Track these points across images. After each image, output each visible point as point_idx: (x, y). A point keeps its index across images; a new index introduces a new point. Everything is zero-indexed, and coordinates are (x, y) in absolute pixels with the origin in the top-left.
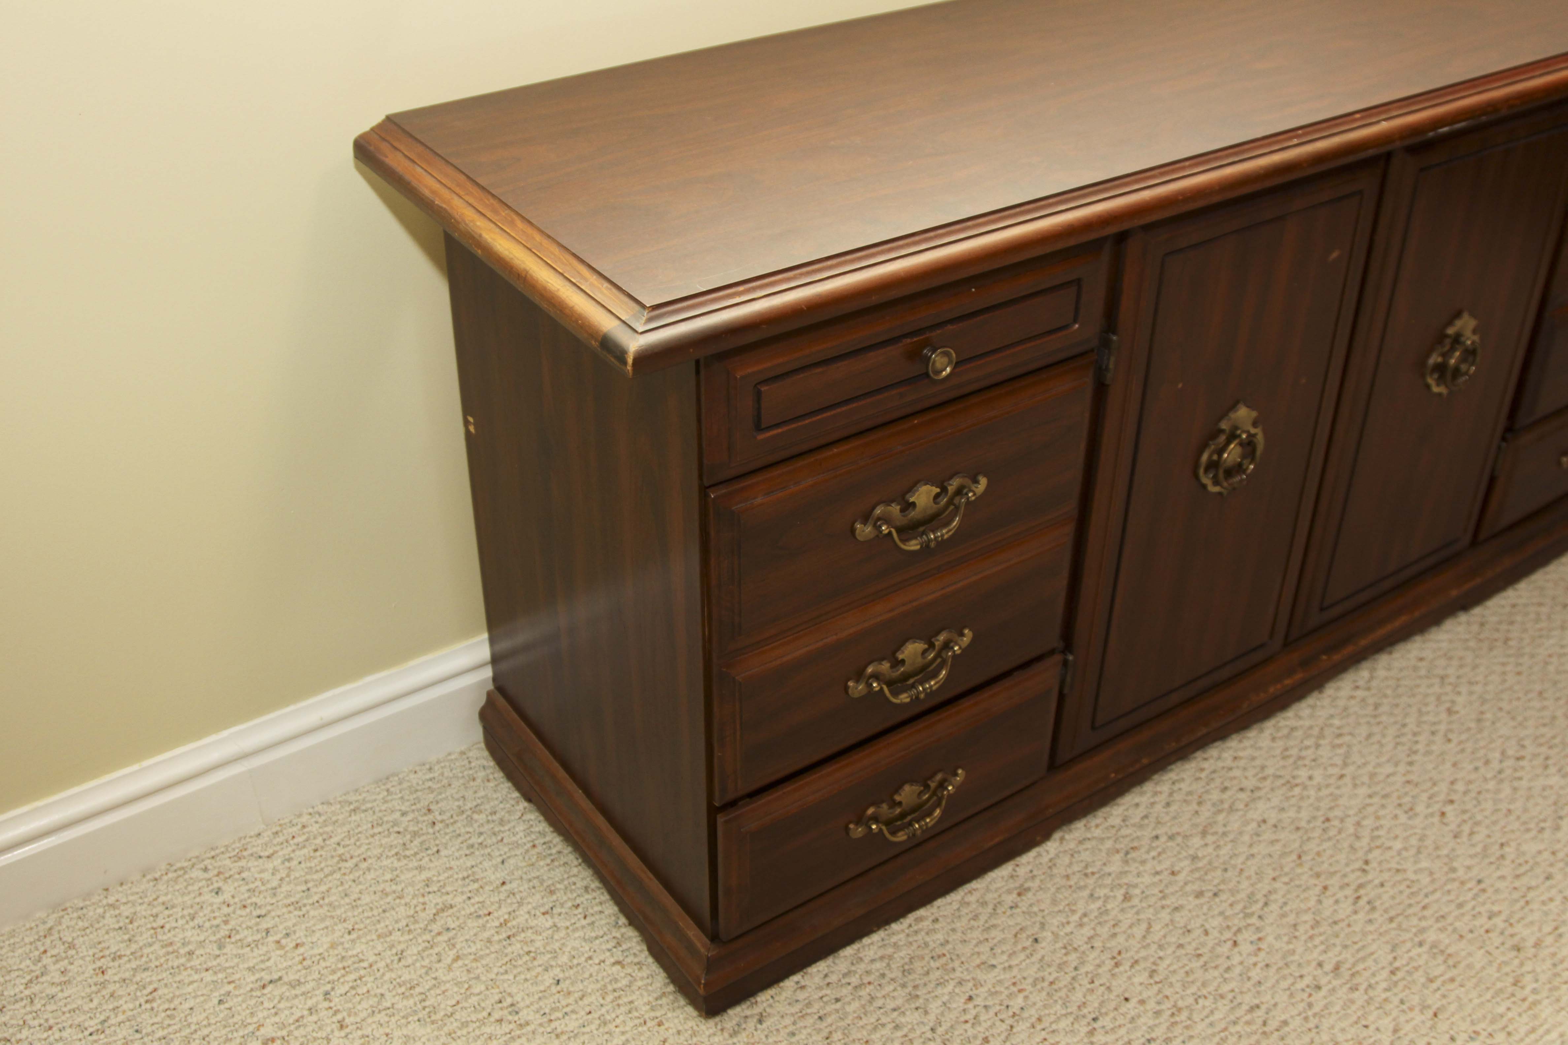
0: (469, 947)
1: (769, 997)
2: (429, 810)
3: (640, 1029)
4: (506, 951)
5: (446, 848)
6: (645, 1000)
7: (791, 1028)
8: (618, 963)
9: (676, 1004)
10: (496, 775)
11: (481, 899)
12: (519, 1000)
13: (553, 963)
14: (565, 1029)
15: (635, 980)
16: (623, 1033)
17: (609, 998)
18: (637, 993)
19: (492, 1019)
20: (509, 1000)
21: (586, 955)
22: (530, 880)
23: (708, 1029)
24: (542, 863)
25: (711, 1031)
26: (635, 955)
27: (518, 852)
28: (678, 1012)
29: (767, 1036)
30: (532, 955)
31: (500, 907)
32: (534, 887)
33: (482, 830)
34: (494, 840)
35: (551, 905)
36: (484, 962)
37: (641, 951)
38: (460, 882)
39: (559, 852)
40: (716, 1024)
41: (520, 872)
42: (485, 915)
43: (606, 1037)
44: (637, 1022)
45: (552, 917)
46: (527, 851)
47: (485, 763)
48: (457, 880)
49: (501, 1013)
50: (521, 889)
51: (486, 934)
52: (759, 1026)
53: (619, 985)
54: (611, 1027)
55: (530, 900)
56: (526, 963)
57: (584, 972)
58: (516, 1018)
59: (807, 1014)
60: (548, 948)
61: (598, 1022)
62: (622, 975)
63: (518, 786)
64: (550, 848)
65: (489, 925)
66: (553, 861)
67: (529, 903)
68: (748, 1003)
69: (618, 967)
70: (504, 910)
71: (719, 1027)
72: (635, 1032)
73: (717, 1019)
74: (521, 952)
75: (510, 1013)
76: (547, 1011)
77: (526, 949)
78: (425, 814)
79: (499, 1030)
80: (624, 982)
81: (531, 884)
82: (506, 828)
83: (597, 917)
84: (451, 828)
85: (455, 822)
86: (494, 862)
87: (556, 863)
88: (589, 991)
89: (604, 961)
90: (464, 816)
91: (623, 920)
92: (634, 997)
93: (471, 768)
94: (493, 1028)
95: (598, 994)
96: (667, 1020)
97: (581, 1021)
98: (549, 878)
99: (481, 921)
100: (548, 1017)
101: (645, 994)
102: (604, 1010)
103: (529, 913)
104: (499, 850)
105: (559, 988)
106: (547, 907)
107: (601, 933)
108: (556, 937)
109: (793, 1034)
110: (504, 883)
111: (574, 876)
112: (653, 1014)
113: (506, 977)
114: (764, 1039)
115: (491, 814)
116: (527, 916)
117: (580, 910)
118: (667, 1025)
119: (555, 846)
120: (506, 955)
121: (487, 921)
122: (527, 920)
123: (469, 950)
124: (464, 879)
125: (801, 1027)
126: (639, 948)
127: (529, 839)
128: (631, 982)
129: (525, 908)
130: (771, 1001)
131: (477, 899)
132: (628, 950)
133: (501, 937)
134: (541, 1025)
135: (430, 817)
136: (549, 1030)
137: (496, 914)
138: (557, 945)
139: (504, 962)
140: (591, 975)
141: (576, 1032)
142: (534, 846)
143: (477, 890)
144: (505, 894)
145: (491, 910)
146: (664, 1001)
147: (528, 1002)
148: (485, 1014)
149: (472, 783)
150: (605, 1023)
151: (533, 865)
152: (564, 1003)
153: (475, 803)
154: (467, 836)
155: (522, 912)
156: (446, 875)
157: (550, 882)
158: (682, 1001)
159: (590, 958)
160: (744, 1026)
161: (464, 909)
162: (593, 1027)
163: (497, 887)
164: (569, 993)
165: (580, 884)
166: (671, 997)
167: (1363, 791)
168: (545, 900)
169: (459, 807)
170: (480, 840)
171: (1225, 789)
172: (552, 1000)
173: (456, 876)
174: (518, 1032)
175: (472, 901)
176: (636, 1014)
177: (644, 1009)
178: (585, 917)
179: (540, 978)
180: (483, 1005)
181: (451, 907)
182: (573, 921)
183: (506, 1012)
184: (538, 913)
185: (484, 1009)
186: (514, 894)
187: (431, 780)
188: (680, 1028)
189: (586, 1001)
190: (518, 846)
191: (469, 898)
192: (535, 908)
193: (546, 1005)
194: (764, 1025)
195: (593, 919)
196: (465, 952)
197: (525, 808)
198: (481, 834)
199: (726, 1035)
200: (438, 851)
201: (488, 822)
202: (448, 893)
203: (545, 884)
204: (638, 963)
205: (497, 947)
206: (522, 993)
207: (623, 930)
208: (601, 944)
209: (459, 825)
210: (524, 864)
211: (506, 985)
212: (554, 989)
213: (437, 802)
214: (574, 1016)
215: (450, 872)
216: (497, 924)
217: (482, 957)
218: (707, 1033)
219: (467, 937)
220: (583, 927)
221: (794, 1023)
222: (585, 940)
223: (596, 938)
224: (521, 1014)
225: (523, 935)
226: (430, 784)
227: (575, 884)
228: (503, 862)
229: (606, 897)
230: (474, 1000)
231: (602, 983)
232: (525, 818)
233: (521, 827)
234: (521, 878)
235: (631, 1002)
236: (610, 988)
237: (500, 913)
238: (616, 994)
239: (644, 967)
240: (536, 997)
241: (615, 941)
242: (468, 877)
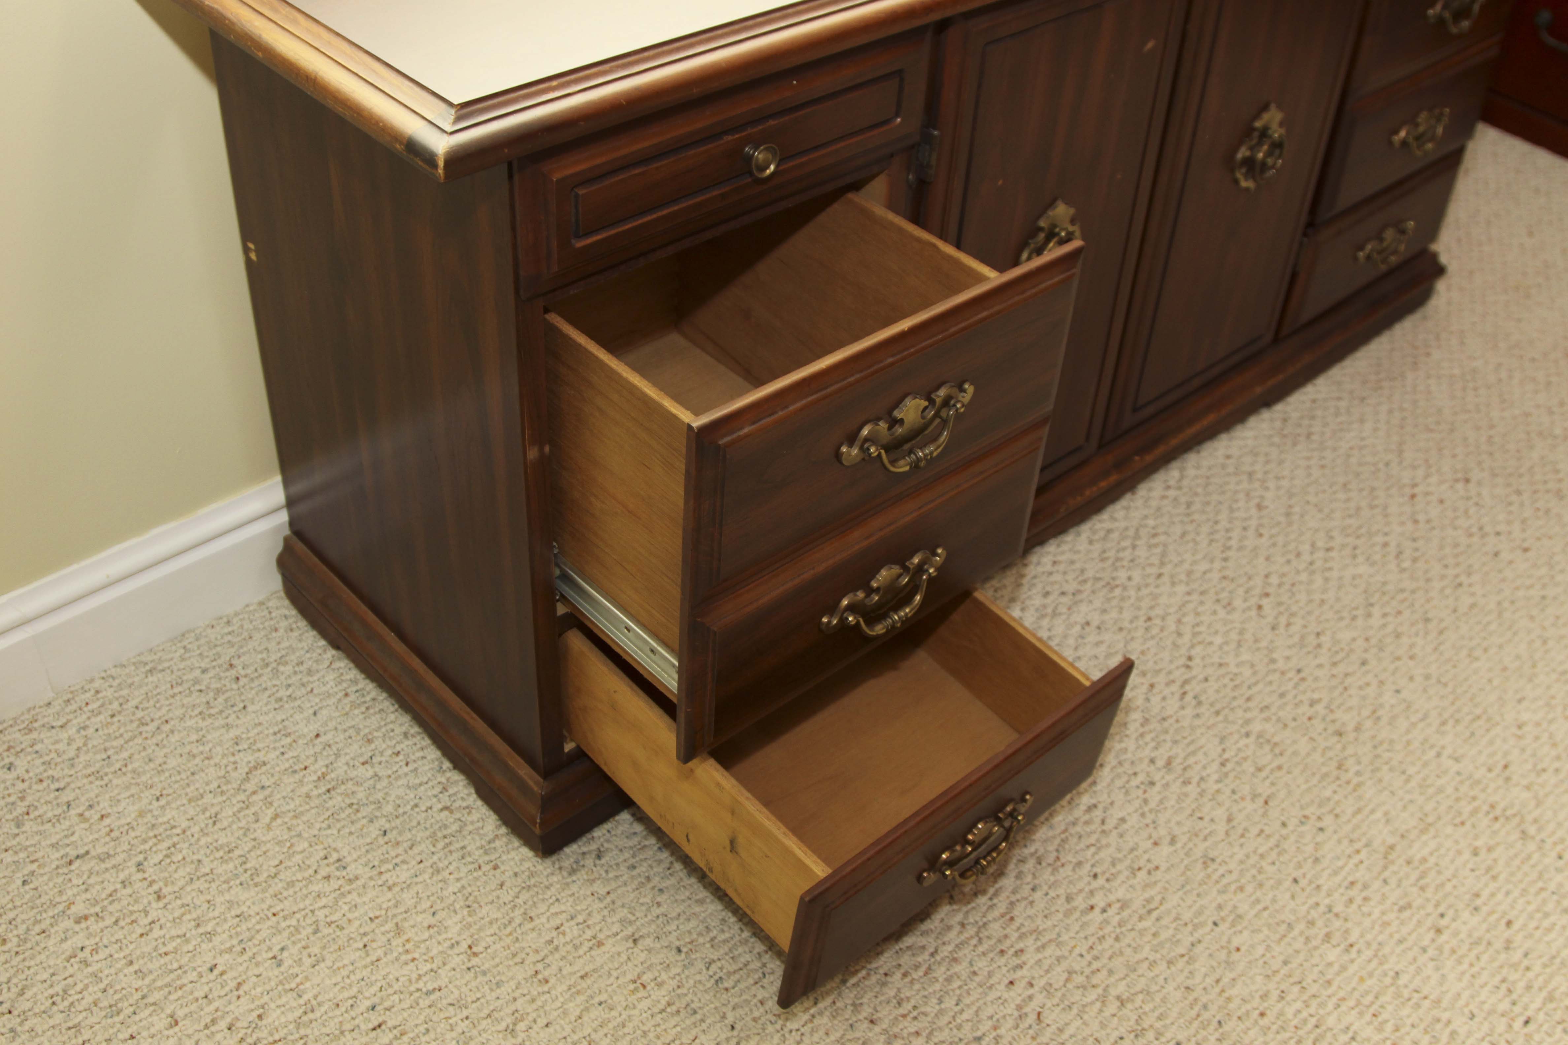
0: (288, 804)
1: (605, 832)
2: (231, 665)
3: (475, 874)
4: (327, 805)
5: (253, 703)
6: (478, 844)
7: (632, 861)
8: (446, 808)
9: (510, 846)
10: (299, 624)
11: (295, 754)
12: (346, 854)
13: (378, 814)
14: (397, 880)
15: (465, 825)
16: (458, 880)
17: (440, 845)
18: (469, 837)
19: (319, 877)
20: (335, 856)
21: (412, 803)
22: (345, 731)
23: (545, 869)
24: (356, 712)
25: (549, 871)
26: (462, 798)
27: (331, 702)
28: (513, 854)
29: (607, 872)
30: (355, 807)
31: (316, 760)
32: (350, 737)
33: (290, 682)
34: (304, 691)
35: (370, 754)
36: (305, 818)
37: (469, 795)
38: (272, 738)
39: (374, 699)
40: (553, 863)
41: (334, 723)
42: (301, 770)
43: (440, 885)
44: (471, 867)
45: (372, 767)
46: (340, 700)
47: (286, 612)
48: (267, 735)
49: (327, 869)
50: (337, 740)
51: (304, 790)
52: (598, 862)
53: (449, 831)
54: (445, 874)
55: (348, 751)
56: (349, 816)
57: (411, 821)
58: (344, 873)
59: (645, 846)
60: (371, 799)
61: (430, 870)
62: (452, 820)
63: (323, 633)
64: (363, 696)
65: (306, 780)
66: (367, 708)
67: (346, 754)
68: (584, 839)
69: (446, 813)
70: (321, 763)
71: (557, 866)
72: (470, 877)
73: (554, 858)
74: (343, 805)
75: (338, 869)
76: (376, 863)
77: (348, 801)
78: (227, 670)
79: (327, 887)
80: (455, 827)
81: (347, 734)
82: (315, 678)
83: (420, 763)
84: (256, 683)
85: (260, 676)
86: (306, 714)
87: (372, 711)
88: (418, 839)
89: (431, 808)
90: (270, 669)
91: (447, 764)
92: (466, 842)
93: (271, 619)
94: (320, 885)
95: (428, 842)
96: (503, 863)
97: (413, 871)
98: (365, 727)
99: (297, 777)
100: (378, 870)
101: (477, 838)
102: (435, 858)
103: (347, 764)
104: (309, 701)
105: (386, 839)
106: (366, 757)
107: (425, 779)
108: (378, 786)
109: (634, 867)
110: (318, 736)
111: (392, 722)
112: (487, 858)
113: (329, 832)
114: (604, 875)
115: (298, 664)
116: (345, 768)
117: (401, 757)
118: (502, 868)
119: (368, 693)
120: (328, 810)
121: (304, 776)
122: (346, 772)
123: (288, 807)
124: (275, 734)
125: (641, 860)
126: (466, 791)
127: (340, 687)
128: (461, 827)
129: (343, 760)
130: (608, 835)
131: (291, 754)
132: (455, 794)
133: (320, 791)
134: (371, 878)
135: (233, 673)
136: (380, 882)
137: (312, 768)
138: (380, 796)
139: (326, 816)
140: (419, 824)
141: (408, 882)
142: (346, 695)
143: (291, 745)
144: (321, 747)
145: (306, 764)
146: (498, 843)
147: (355, 856)
148: (311, 871)
149: (274, 634)
150: (438, 872)
151: (347, 714)
152: (393, 854)
153: (279, 655)
154: (274, 690)
155: (340, 764)
156: (256, 731)
157: (367, 731)
158: (516, 843)
159: (416, 806)
160: (582, 863)
161: (278, 765)
162: (426, 876)
163: (311, 740)
164: (398, 843)
165: (399, 730)
166: (504, 839)
167: (1181, 589)
168: (363, 749)
169: (263, 660)
170: (288, 693)
171: (1047, 594)
172: (380, 852)
173: (266, 732)
174: (348, 888)
175: (286, 756)
176: (469, 859)
177: (477, 853)
178: (407, 764)
179: (365, 830)
180: (308, 862)
181: (264, 764)
182: (395, 769)
183: (333, 868)
184: (357, 764)
185: (309, 866)
186: (329, 746)
187: (230, 633)
188: (517, 870)
189: (416, 850)
190: (329, 696)
191: (283, 754)
192: (353, 759)
193: (374, 857)
194: (603, 861)
195: (415, 765)
196: (283, 809)
197: (333, 656)
198: (289, 686)
199: (565, 873)
200: (245, 707)
201: (295, 673)
202: (259, 750)
203: (362, 734)
204: (467, 807)
205: (317, 802)
206: (347, 847)
207: (448, 774)
208: (426, 791)
209: (264, 678)
210: (337, 714)
211: (330, 840)
212: (381, 841)
213: (239, 657)
214: (405, 867)
215: (260, 728)
216: (315, 778)
217: (302, 813)
218: (545, 873)
219: (284, 794)
220: (406, 775)
221: (634, 856)
222: (409, 787)
223: (421, 785)
224: (349, 869)
225: (343, 787)
226: (229, 637)
227: (393, 731)
228: (315, 714)
229: (427, 741)
230: (298, 858)
231: (432, 830)
232: (334, 666)
233: (331, 676)
234: (336, 729)
235: (463, 848)
236: (440, 834)
237: (317, 766)
238: (447, 841)
239: (474, 811)
240: (363, 850)
241: (441, 787)
242: (279, 731)
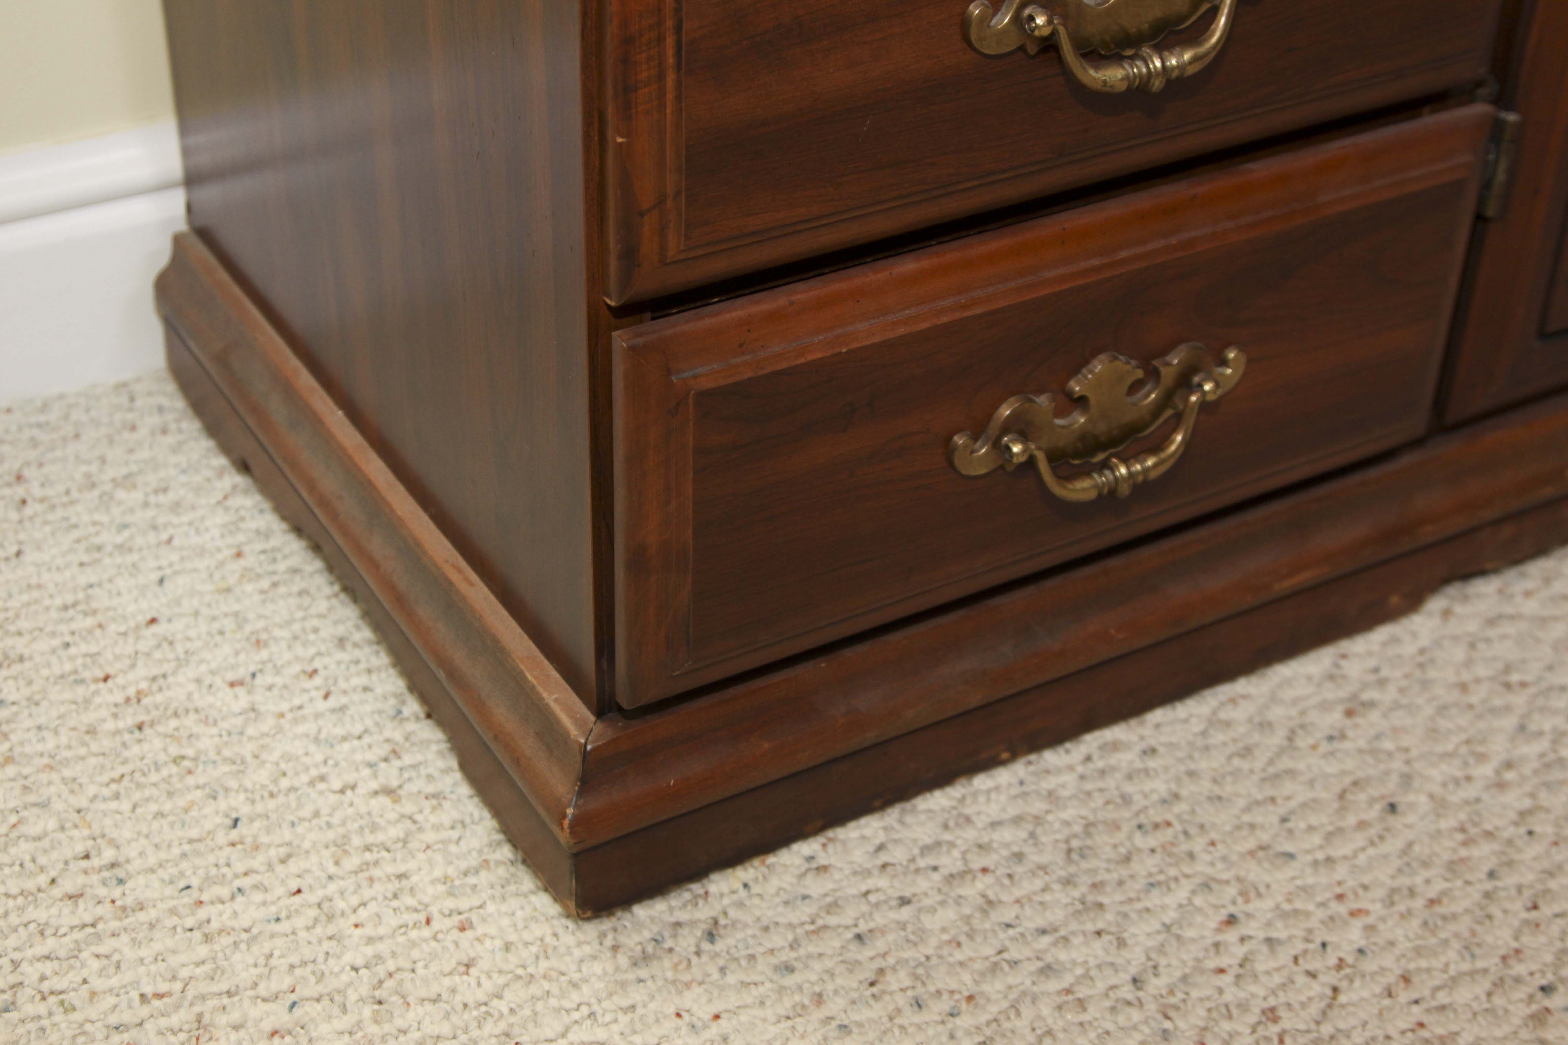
0: (42, 740)
1: (738, 886)
2: (19, 478)
3: (414, 934)
4: (127, 754)
5: (39, 548)
6: (438, 873)
7: (786, 956)
8: (388, 792)
9: (512, 888)
10: (185, 425)
11: (93, 649)
12: (133, 854)
13: (233, 784)
14: (230, 923)
15: (420, 830)
16: (370, 940)
17: (351, 862)
18: (421, 856)
19: (57, 892)
20: (109, 854)
21: (314, 772)
22: (214, 619)
23: (579, 944)
24: (249, 588)
25: (587, 949)
26: (430, 778)
27: (201, 564)
28: (514, 903)
29: (722, 970)
30: (187, 763)
31: (133, 666)
32: (221, 633)
33: (128, 519)
34: (152, 538)
35: (252, 668)
36: (67, 773)
37: (446, 771)
38: (54, 614)
39: (295, 571)
40: (603, 935)
41: (195, 602)
42: (96, 680)
43: (326, 945)
44: (409, 918)
45: (249, 692)
46: (221, 565)
47: (164, 401)
48: (48, 609)
49: (81, 880)
50: (192, 633)
51: (88, 718)
52: (706, 946)
53: (380, 837)
54: (344, 925)
55: (207, 656)
56: (167, 780)
57: (300, 806)
58: (117, 892)
59: (825, 927)
60: (227, 753)
61: (313, 912)
62: (392, 816)
63: (226, 447)
64: (274, 560)
65: (98, 700)
66: (275, 585)
67: (202, 661)
68: (687, 896)
69: (384, 800)
70: (142, 671)
71: (609, 941)
72: (401, 939)
73: (606, 924)
74: (162, 757)
75: (104, 883)
76: (195, 882)
77: (174, 750)
78: (9, 485)
79: (66, 915)
80: (395, 832)
81: (216, 626)
82: (185, 519)
83: (356, 697)
84: (59, 513)
85: (73, 503)
86: (141, 580)
87: (282, 590)
88: (307, 845)
89: (353, 787)
90: (96, 493)
91: (413, 706)
92: (411, 865)
93: (131, 410)
94: (54, 911)
95: (326, 853)
96: (484, 920)
97: (273, 909)
98: (260, 617)
99: (80, 690)
100: (195, 894)
101: (439, 858)
102: (332, 888)
103: (198, 681)
104: (157, 557)
105: (234, 835)
106: (242, 673)
107: (358, 729)
108: (251, 731)
109: (789, 969)
110: (153, 621)
111: (321, 616)
112: (450, 903)
113: (113, 805)
114: (716, 975)
115: (156, 492)
116: (192, 687)
117: (318, 681)
118: (480, 930)
119: (285, 557)
120: (125, 762)
121: (97, 692)
122: (189, 696)
123: (40, 747)
124: (66, 608)
125: (810, 956)
126: (441, 764)
127: (230, 540)
128: (408, 834)
129: (191, 672)
130: (743, 893)
131: (84, 648)
132: (414, 766)
133: (121, 724)
134: (173, 911)
135: (20, 491)
136: (190, 922)
137: (120, 680)
138: (247, 749)
139: (116, 774)
140: (317, 814)
141: (255, 931)
142: (239, 555)
143: (90, 631)
144: (152, 642)
145: (110, 671)
146: (484, 877)
147: (152, 860)
148: (43, 880)
149: (126, 435)
150: (330, 918)
151: (228, 590)
152: (239, 868)
153: (124, 471)
154: (92, 530)
155: (181, 678)
156: (25, 598)
157: (260, 624)
158: (527, 881)
159: (322, 778)
160: (669, 944)
161: (49, 665)
162: (299, 922)
163: (137, 628)
164: (256, 848)
165: (328, 631)
166: (502, 871)
168: (242, 657)
169: (88, 476)
170: (119, 540)
172: (211, 859)
173: (47, 602)
174: (115, 924)
175: (73, 650)
176: (409, 901)
177: (430, 890)
178: (326, 696)
179: (194, 813)
180: (42, 860)
181: (21, 659)
182: (297, 702)
183: (95, 878)
184: (218, 681)
185: (42, 869)
186: (171, 643)
187: (39, 426)
188: (513, 938)
189: (293, 866)
190: (201, 552)
191: (67, 645)
192: (213, 673)
193: (195, 868)
194: (720, 946)
195: (344, 700)
196: (28, 749)
197: (235, 487)
198: (125, 526)
199: (623, 960)
200: (18, 554)
201: (146, 505)
202: (20, 634)
203: (248, 628)
204: (435, 796)
205: (106, 743)
206: (143, 841)
207: (411, 726)
208: (353, 750)
209: (79, 508)
210: (209, 587)
211: (108, 822)
212: (222, 838)
213: (41, 465)
214: (258, 897)
215: (35, 594)
216: (119, 698)
217: (66, 762)
218: (577, 953)
219: (42, 720)
220: (318, 716)
221: (794, 945)
222: (317, 740)
223: (344, 739)
224: (130, 885)
225: (173, 723)
226: (36, 432)
227: (316, 630)
228: (161, 581)
229: (383, 659)
230: (23, 850)
231: (341, 830)
232: (232, 502)
233: (220, 518)
234: (196, 613)
235: (401, 876)
236: (356, 841)
237: (131, 676)
238: (368, 856)
239: (447, 805)
240: (176, 851)
241: (387, 748)
242: (75, 605)
